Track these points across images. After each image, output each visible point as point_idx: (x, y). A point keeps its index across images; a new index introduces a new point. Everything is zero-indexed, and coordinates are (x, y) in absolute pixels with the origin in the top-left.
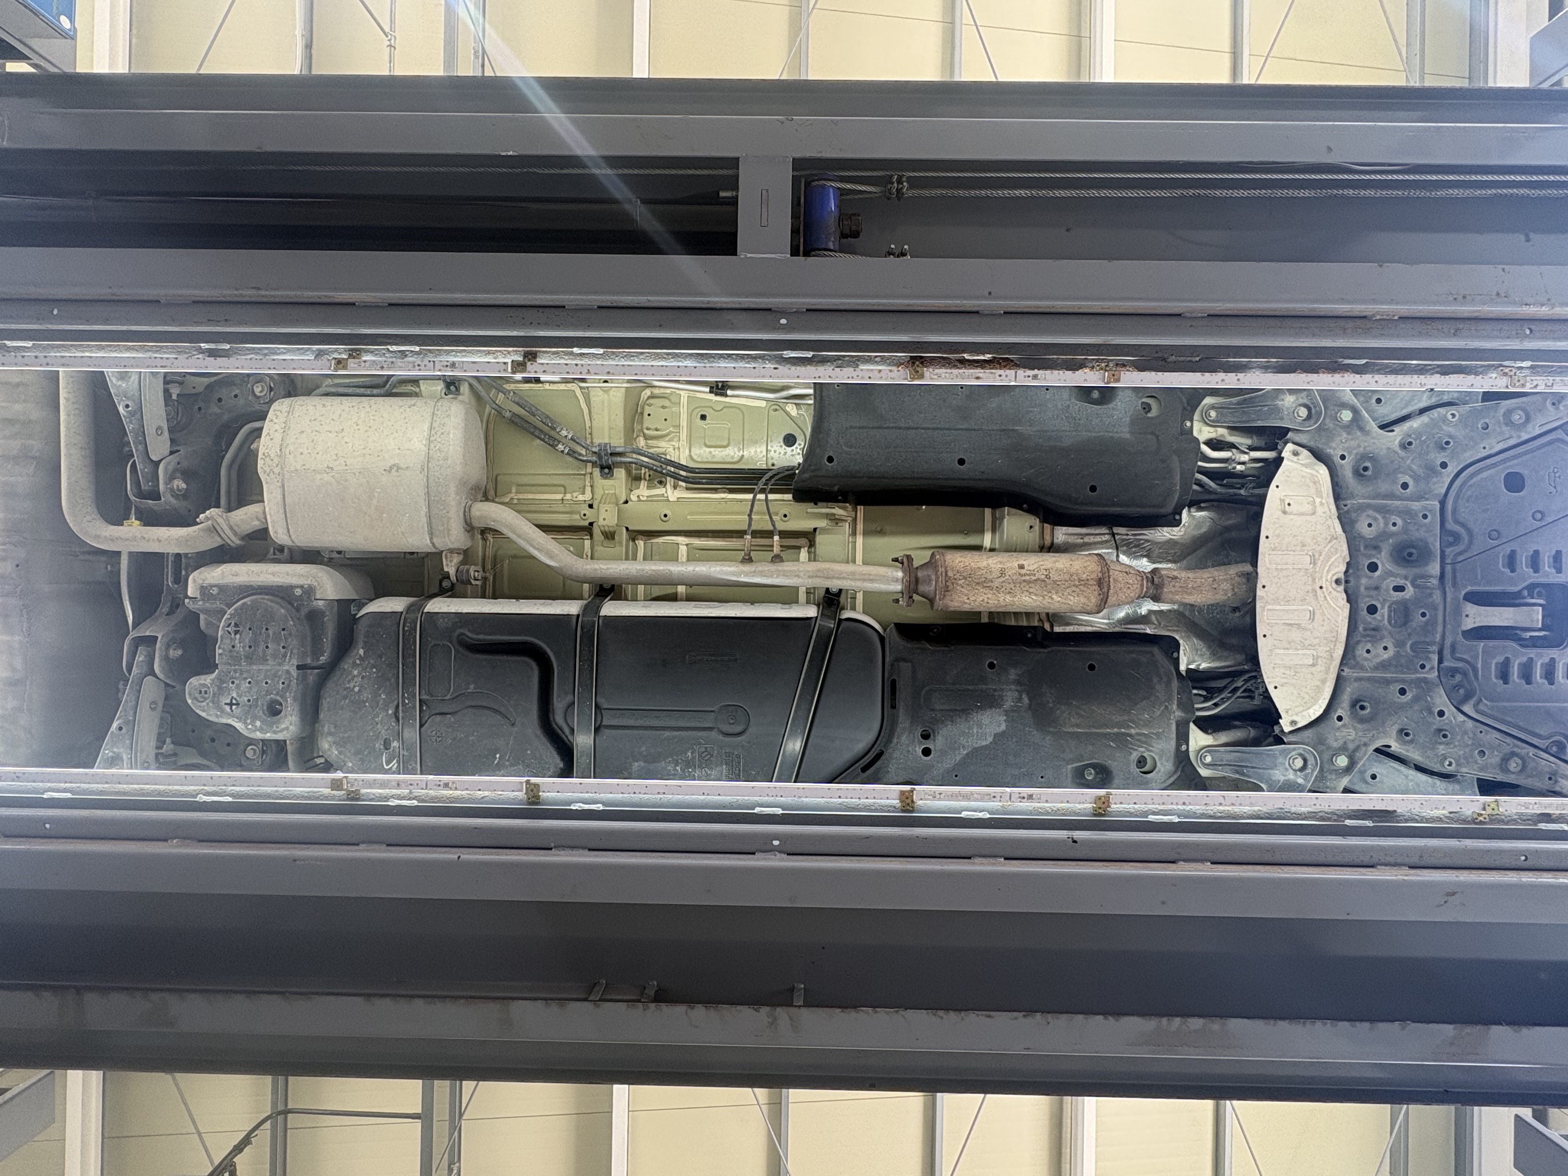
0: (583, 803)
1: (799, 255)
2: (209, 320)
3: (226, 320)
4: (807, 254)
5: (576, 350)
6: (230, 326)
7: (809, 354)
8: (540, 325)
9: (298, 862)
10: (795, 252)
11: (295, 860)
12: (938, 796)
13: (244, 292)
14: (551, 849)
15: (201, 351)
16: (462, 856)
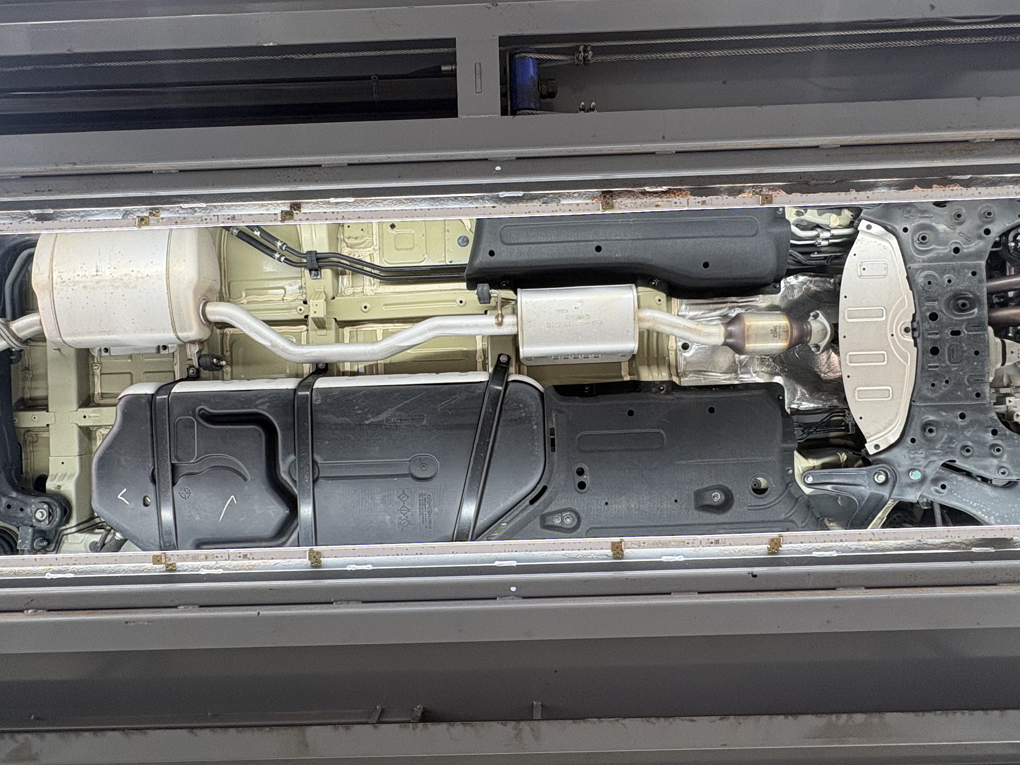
0: (356, 564)
1: (507, 115)
2: (36, 191)
3: (49, 190)
4: (514, 113)
5: (332, 200)
6: (53, 195)
7: (520, 194)
8: (302, 181)
9: (129, 624)
10: (504, 112)
11: (127, 622)
12: (642, 545)
13: (63, 168)
14: (332, 603)
15: (31, 216)
16: (261, 613)
